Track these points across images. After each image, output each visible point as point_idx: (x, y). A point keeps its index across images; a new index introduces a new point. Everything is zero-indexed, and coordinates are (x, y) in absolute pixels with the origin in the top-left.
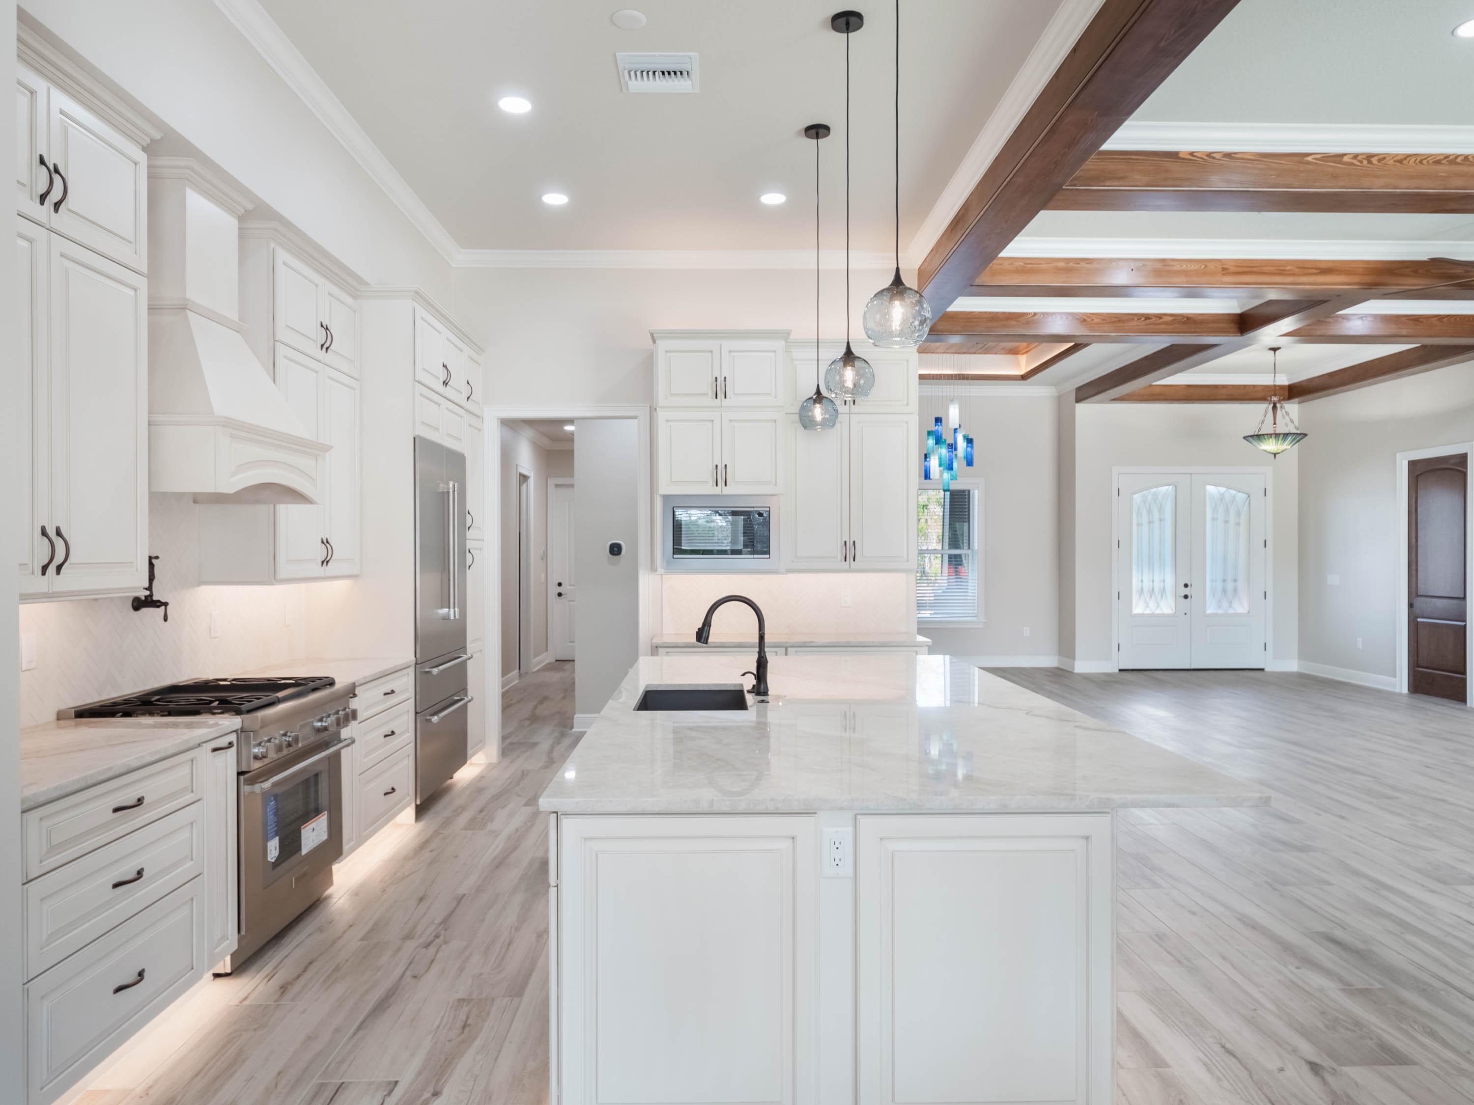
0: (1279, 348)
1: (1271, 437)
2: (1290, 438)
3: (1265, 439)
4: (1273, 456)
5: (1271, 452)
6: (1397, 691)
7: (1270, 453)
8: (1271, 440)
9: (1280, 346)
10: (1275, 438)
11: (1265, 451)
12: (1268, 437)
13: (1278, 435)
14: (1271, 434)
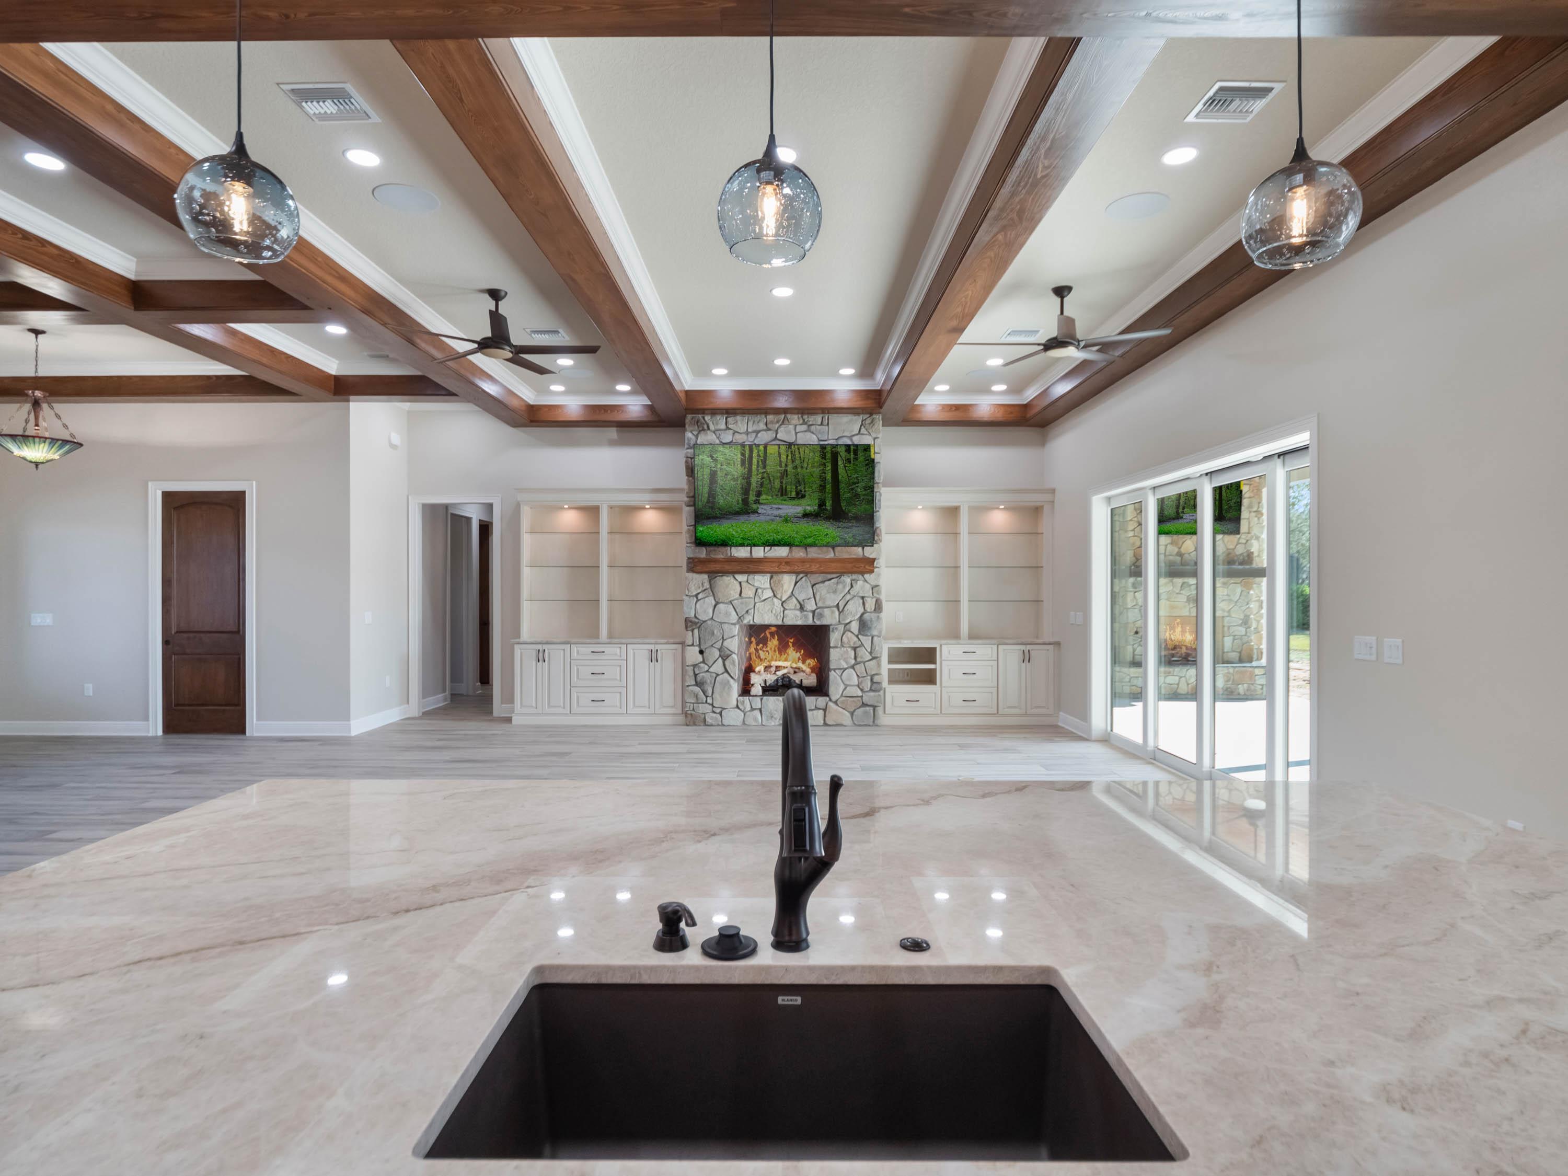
0: (43, 332)
1: (45, 442)
2: (68, 446)
3: (34, 443)
4: (34, 466)
5: (33, 461)
6: (151, 734)
7: (31, 462)
8: (42, 445)
9: (45, 330)
10: (50, 443)
11: (24, 459)
12: (40, 441)
13: (55, 441)
14: (46, 438)
